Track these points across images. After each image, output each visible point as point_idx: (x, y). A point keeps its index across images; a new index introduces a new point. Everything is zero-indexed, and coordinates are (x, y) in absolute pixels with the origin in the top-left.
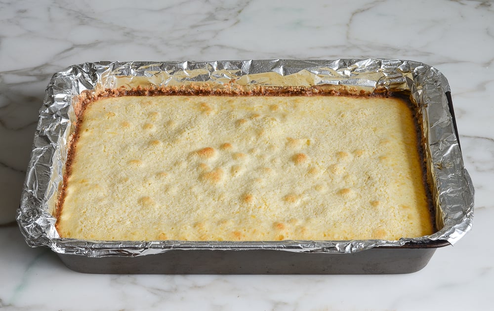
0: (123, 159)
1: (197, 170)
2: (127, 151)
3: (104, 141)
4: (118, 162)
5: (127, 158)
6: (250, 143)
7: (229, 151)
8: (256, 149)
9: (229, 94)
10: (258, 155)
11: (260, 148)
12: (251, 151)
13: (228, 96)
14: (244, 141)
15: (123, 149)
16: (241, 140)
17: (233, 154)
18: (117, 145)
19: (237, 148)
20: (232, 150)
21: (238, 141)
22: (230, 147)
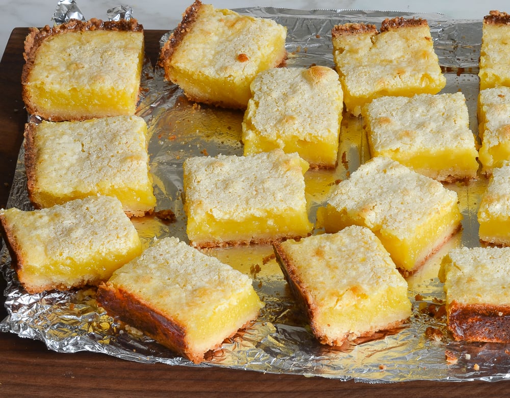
0: (112, 156)
1: (268, 158)
2: (117, 143)
3: (78, 134)
4: (106, 162)
5: (119, 155)
6: (417, 115)
7: (389, 128)
8: (430, 123)
9: (346, 30)
10: (434, 130)
11: (435, 121)
12: (421, 125)
13: (345, 34)
14: (409, 114)
15: (111, 141)
16: (403, 112)
17: (395, 132)
18: (100, 138)
19: (399, 123)
20: (393, 126)
21: (399, 113)
22: (389, 122)
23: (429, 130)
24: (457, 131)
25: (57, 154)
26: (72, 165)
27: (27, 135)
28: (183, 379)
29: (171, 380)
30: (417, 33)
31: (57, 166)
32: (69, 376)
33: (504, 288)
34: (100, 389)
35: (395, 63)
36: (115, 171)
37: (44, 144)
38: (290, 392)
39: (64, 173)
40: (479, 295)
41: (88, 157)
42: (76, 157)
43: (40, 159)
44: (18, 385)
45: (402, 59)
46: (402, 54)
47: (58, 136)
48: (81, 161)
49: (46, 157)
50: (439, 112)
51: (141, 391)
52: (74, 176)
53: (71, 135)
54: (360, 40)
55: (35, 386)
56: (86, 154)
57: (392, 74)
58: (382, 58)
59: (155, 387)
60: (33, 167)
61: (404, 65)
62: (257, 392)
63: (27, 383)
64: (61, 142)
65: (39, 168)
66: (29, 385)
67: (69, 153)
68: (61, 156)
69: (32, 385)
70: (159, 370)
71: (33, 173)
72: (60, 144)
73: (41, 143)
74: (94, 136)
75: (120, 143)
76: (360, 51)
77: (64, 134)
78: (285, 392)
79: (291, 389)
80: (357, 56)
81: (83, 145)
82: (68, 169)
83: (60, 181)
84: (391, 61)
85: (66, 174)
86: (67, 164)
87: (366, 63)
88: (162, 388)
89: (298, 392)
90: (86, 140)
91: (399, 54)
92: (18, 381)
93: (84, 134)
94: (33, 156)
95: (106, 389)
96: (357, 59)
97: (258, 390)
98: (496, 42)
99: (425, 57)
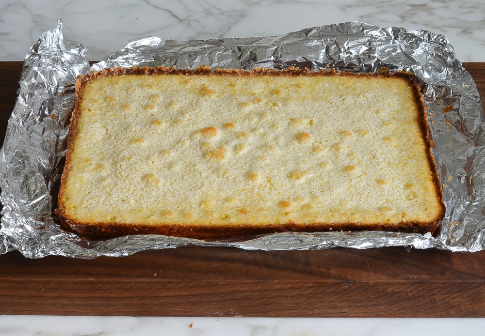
0: (125, 138)
1: (200, 149)
2: (129, 131)
3: (105, 123)
4: (120, 142)
5: (129, 138)
6: (253, 123)
7: (232, 130)
8: (259, 129)
9: (230, 73)
10: (261, 133)
11: (263, 128)
12: (253, 130)
13: (229, 75)
14: (247, 122)
15: (125, 129)
16: (243, 121)
17: (236, 133)
18: (119, 126)
19: (240, 127)
20: (235, 129)
21: (241, 121)
22: (233, 126)
23: (258, 133)
24: (276, 135)
25: (89, 134)
26: (98, 142)
27: (73, 121)
28: (116, 289)
29: (108, 290)
30: (275, 79)
31: (88, 142)
32: (40, 289)
33: (331, 211)
34: (61, 297)
35: (257, 95)
36: (125, 147)
37: (82, 127)
38: (186, 295)
39: (92, 146)
40: (316, 217)
41: (109, 138)
42: (102, 137)
43: (78, 137)
44: (7, 296)
45: (262, 94)
46: (263, 90)
47: (92, 122)
48: (104, 140)
49: (82, 135)
50: (267, 121)
51: (88, 298)
52: (98, 149)
53: (101, 123)
54: (238, 79)
55: (19, 296)
56: (108, 136)
57: (253, 102)
58: (249, 91)
59: (97, 295)
60: (73, 141)
61: (262, 97)
62: (164, 296)
63: (13, 294)
64: (93, 127)
65: (76, 142)
66: (14, 296)
67: (97, 134)
68: (92, 135)
69: (16, 296)
70: (100, 283)
71: (72, 145)
72: (92, 128)
73: (80, 126)
74: (115, 125)
75: (130, 131)
76: (236, 86)
77: (96, 122)
78: (182, 295)
79: (187, 293)
80: (234, 89)
81: (107, 130)
82: (95, 145)
83: (88, 151)
84: (254, 94)
85: (93, 147)
86: (94, 141)
87: (238, 94)
88: (102, 295)
89: (191, 295)
90: (110, 127)
91: (261, 91)
92: (7, 293)
93: (109, 123)
94: (74, 134)
95: (65, 297)
96: (233, 90)
97: (165, 295)
98: (294, 86)
99: (277, 94)
